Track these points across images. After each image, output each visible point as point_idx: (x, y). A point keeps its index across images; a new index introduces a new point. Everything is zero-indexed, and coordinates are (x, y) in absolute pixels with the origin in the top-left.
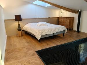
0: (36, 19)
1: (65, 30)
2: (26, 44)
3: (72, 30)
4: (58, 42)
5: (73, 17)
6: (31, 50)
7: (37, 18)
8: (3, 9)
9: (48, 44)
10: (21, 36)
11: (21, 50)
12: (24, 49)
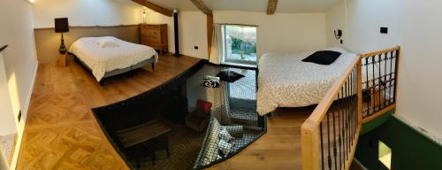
0: (96, 30)
1: (154, 56)
2: (74, 88)
3: (167, 52)
4: (142, 84)
5: (166, 25)
6: (82, 103)
7: (98, 27)
8: (32, 4)
9: (121, 92)
10: (64, 64)
11: (61, 100)
12: (68, 98)
